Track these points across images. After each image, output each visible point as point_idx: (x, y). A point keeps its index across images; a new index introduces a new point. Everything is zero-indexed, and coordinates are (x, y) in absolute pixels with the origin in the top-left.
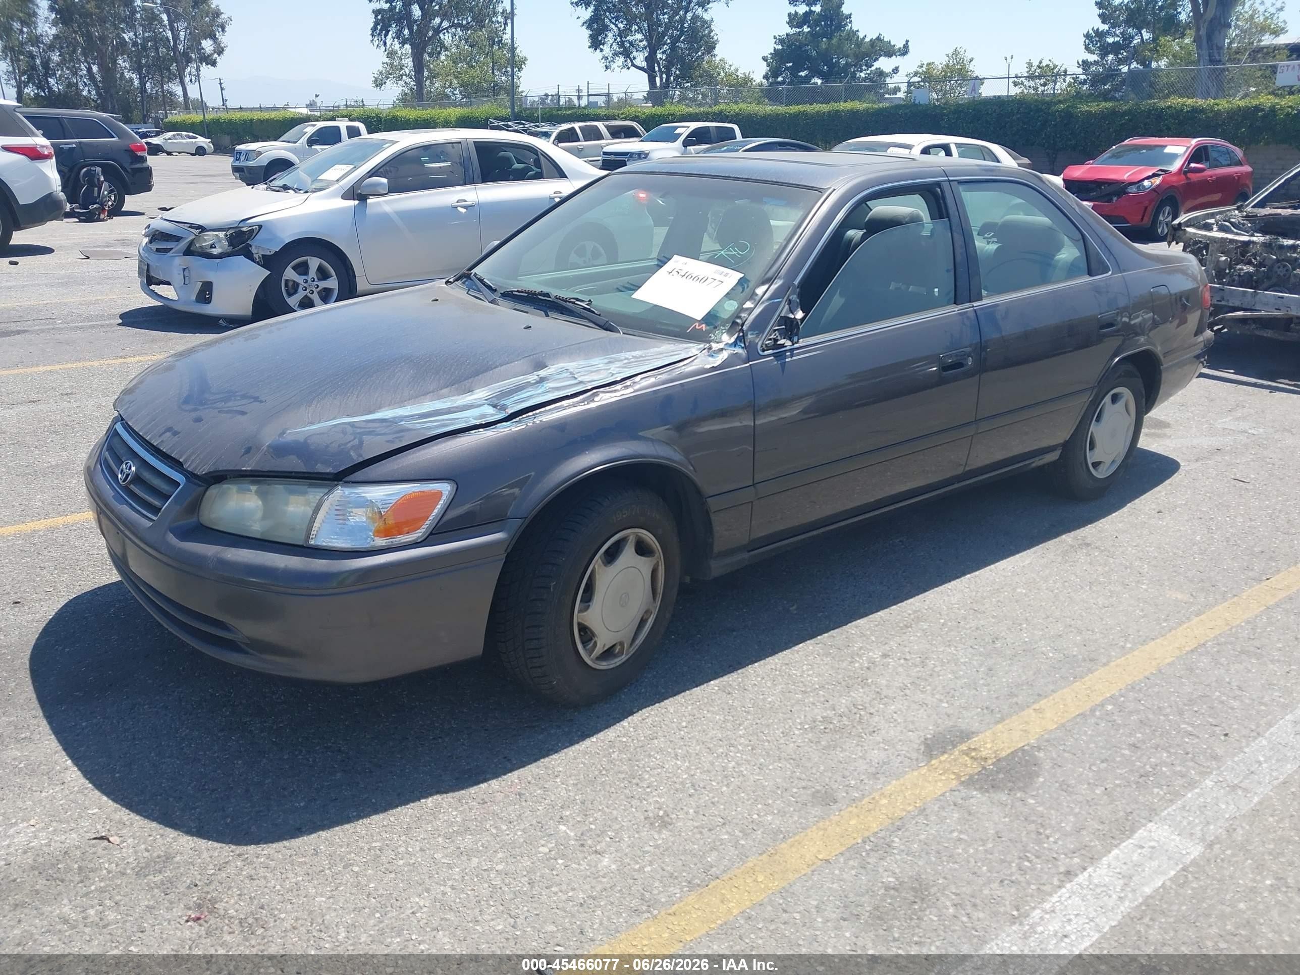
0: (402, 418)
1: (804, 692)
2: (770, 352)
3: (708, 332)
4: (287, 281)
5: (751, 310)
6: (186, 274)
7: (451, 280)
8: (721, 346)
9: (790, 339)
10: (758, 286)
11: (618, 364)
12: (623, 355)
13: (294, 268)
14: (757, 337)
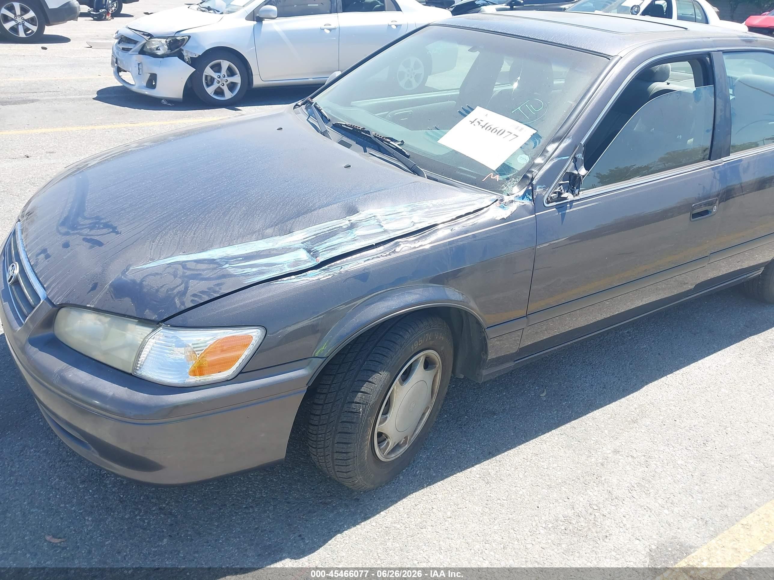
0: (228, 260)
1: (550, 487)
2: (555, 204)
3: (501, 183)
4: (206, 76)
5: (541, 166)
6: (140, 67)
7: (300, 104)
8: (512, 198)
9: (573, 192)
10: (549, 144)
11: (420, 212)
12: (425, 204)
13: (212, 67)
14: (544, 190)
